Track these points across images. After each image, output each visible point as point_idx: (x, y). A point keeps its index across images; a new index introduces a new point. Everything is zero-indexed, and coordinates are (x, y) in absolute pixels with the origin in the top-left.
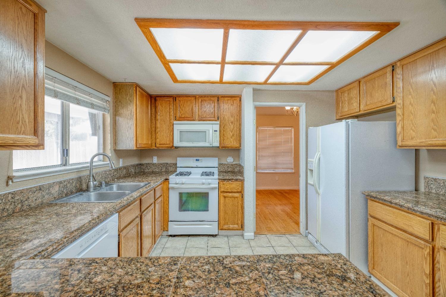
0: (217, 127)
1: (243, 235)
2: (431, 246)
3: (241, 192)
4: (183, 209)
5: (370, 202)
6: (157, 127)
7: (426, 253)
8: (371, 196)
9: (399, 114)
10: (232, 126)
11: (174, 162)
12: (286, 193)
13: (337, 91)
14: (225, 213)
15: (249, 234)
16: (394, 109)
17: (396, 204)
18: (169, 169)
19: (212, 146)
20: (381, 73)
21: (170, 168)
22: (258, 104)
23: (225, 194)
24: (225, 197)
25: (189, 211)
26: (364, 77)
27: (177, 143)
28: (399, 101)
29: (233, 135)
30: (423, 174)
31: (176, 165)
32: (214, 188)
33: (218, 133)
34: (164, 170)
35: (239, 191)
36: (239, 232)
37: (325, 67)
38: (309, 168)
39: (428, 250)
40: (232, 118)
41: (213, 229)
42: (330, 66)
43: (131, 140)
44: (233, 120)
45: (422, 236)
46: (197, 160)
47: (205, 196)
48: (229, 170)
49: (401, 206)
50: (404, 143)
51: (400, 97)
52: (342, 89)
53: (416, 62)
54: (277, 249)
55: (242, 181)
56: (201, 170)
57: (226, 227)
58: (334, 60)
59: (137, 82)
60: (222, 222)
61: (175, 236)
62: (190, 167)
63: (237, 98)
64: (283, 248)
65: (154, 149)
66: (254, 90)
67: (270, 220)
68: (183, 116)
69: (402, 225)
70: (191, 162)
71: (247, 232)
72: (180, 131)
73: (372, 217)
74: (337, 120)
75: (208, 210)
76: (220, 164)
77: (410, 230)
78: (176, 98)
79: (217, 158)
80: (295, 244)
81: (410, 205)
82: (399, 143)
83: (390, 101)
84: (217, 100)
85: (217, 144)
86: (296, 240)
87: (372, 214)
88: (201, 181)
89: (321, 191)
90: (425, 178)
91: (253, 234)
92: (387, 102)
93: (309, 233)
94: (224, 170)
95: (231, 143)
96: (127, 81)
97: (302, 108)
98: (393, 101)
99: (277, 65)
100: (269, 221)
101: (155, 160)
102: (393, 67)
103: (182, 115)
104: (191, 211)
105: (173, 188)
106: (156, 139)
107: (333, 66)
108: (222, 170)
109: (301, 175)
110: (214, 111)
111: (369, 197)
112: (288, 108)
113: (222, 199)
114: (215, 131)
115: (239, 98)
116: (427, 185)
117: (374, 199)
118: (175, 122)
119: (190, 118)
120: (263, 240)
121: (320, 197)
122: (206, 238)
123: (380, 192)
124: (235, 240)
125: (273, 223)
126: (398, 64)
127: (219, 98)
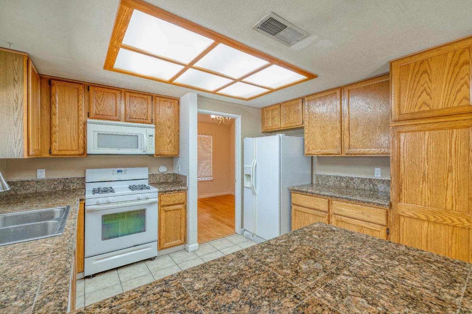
0: (152, 131)
1: (185, 249)
2: (328, 215)
3: (184, 204)
4: (107, 236)
5: (293, 194)
6: (54, 125)
7: (326, 219)
8: (295, 190)
9: (306, 133)
10: (169, 132)
11: (80, 175)
12: (207, 201)
13: (263, 109)
14: (166, 228)
15: (193, 245)
16: (303, 128)
17: (310, 193)
18: (69, 186)
19: (145, 153)
20: (295, 102)
21: (71, 185)
22: (202, 111)
23: (166, 208)
24: (166, 211)
25: (118, 236)
26: (284, 102)
27: (94, 149)
28: (306, 123)
29: (170, 141)
30: (315, 173)
31: (85, 180)
32: (152, 203)
33: (154, 138)
34: (60, 187)
35: (182, 202)
36: (181, 247)
37: (266, 90)
38: (245, 173)
39: (327, 218)
40: (169, 122)
41: (152, 250)
42: (270, 90)
43: (16, 143)
44: (170, 124)
45: (324, 210)
46: (118, 171)
47: (141, 214)
48: (161, 181)
49: (313, 193)
50: (309, 152)
51: (307, 121)
52: (267, 108)
53: (316, 100)
54: (223, 251)
55: (186, 191)
56: (127, 184)
57: (167, 244)
58: (274, 87)
59: (30, 52)
60: (163, 241)
61: (94, 276)
62: (111, 181)
63: (175, 101)
64: (228, 248)
65: (45, 158)
66: (199, 96)
67: (205, 228)
68: (101, 113)
69: (313, 206)
70: (109, 174)
71: (192, 244)
72: (98, 134)
73: (294, 204)
74: (263, 132)
75: (144, 231)
76: (150, 175)
77: (317, 207)
78: (88, 87)
79: (147, 168)
80: (236, 243)
81: (318, 192)
82: (306, 152)
83: (301, 123)
84: (151, 100)
85: (152, 151)
86: (234, 239)
87: (295, 203)
88: (135, 197)
89: (257, 192)
90: (316, 175)
91: (197, 244)
92: (299, 124)
93: (245, 230)
94: (156, 182)
95: (167, 150)
96: (12, 47)
97: (238, 120)
98: (303, 123)
99: (235, 81)
100: (205, 230)
101: (41, 174)
102: (303, 99)
103: (99, 112)
104: (122, 236)
105: (92, 211)
106: (51, 143)
107: (272, 91)
108: (152, 181)
109: (237, 180)
110: (148, 112)
111: (292, 191)
112: (213, 116)
113: (163, 214)
114: (150, 136)
115: (176, 102)
116: (317, 180)
117: (295, 191)
118: (89, 120)
119: (114, 117)
120: (208, 248)
121: (257, 197)
122: (143, 265)
123: (299, 186)
124: (179, 257)
125: (209, 231)
126: (306, 98)
127: (153, 97)
